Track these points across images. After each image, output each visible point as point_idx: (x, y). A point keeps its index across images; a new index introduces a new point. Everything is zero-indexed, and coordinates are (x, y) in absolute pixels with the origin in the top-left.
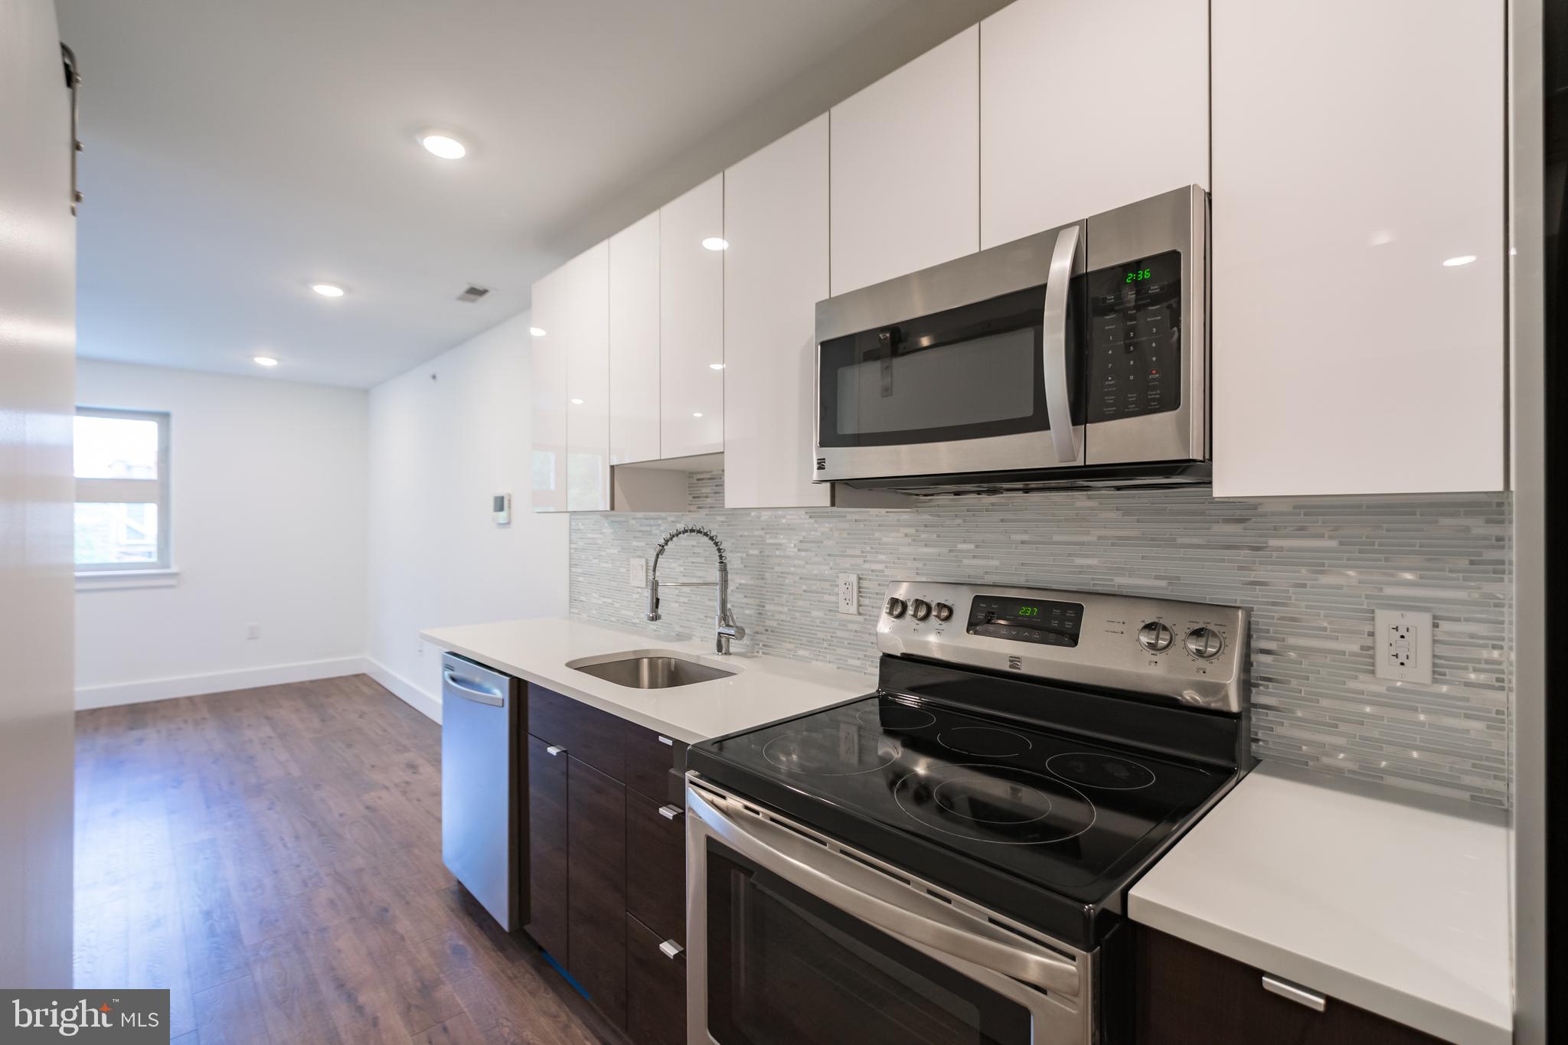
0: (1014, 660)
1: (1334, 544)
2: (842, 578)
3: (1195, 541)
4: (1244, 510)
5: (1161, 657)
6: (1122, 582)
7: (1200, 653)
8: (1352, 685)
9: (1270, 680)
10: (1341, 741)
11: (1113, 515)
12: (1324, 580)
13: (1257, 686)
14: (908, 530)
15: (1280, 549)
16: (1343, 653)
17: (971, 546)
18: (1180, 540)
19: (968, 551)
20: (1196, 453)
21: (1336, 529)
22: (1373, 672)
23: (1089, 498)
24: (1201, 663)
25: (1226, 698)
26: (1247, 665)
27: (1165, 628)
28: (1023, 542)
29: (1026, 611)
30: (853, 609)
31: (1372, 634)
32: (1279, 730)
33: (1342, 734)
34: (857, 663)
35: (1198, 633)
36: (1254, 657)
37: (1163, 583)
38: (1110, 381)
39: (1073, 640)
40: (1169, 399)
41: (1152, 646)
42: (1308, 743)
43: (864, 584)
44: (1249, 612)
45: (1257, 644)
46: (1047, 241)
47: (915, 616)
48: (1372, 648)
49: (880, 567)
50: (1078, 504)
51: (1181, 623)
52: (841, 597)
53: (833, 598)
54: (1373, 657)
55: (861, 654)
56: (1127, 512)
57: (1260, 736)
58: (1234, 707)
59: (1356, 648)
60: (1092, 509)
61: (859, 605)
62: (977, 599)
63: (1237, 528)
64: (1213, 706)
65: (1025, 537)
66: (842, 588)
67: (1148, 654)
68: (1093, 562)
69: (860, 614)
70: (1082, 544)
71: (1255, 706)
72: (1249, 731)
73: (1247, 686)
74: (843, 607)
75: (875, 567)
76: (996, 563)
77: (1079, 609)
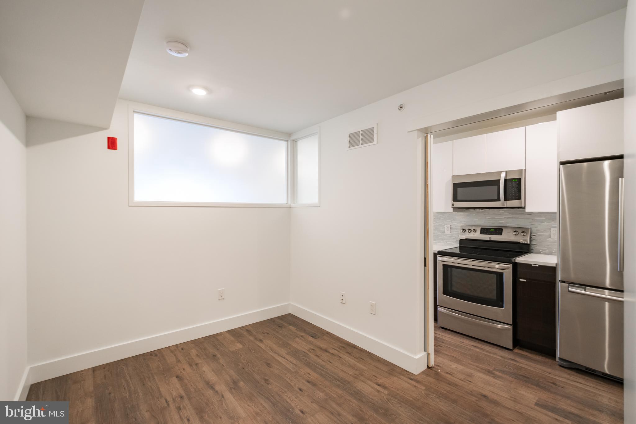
0: (490, 238)
1: (544, 218)
2: (446, 226)
3: (522, 218)
4: (530, 214)
5: (517, 236)
6: (508, 225)
7: (523, 235)
8: (548, 240)
9: (535, 240)
10: (546, 248)
11: (507, 213)
12: (543, 224)
13: (532, 241)
14: (463, 216)
15: (536, 219)
16: (546, 235)
17: (477, 219)
18: (520, 218)
19: (477, 220)
20: (523, 206)
21: (545, 216)
22: (550, 238)
23: (503, 210)
24: (523, 236)
25: (527, 242)
26: (531, 238)
27: (517, 232)
28: (489, 218)
29: (492, 230)
30: (449, 232)
31: (550, 232)
32: (536, 248)
33: (546, 247)
34: (450, 243)
35: (523, 232)
36: (532, 236)
37: (516, 225)
38: (510, 195)
39: (501, 234)
40: (519, 198)
41: (515, 234)
42: (541, 249)
43: (451, 227)
44: (531, 229)
45: (532, 234)
46: (500, 173)
47: (468, 232)
48: (550, 234)
49: (456, 223)
50: (500, 212)
51: (520, 231)
52: (446, 230)
53: (443, 230)
54: (550, 235)
55: (451, 241)
56: (510, 213)
57: (533, 249)
58: (529, 243)
59: (548, 234)
60: (503, 212)
61: (450, 231)
62: (482, 229)
63: (529, 216)
64: (525, 243)
65: (489, 217)
66: (446, 228)
67: (515, 236)
68: (503, 222)
69: (450, 233)
70: (501, 218)
71: (532, 244)
72: (531, 248)
73: (531, 241)
74: (446, 231)
75: (454, 223)
76: (483, 222)
77: (502, 229)
